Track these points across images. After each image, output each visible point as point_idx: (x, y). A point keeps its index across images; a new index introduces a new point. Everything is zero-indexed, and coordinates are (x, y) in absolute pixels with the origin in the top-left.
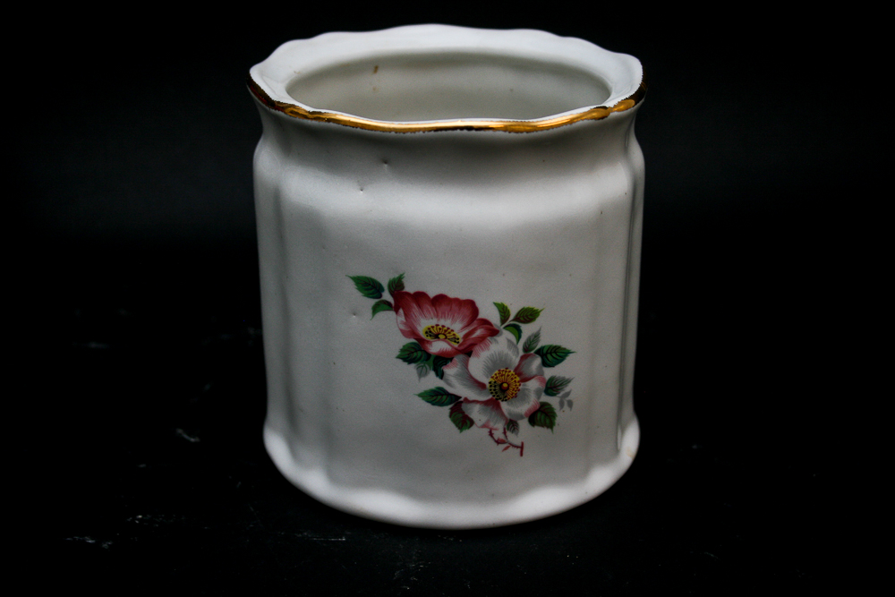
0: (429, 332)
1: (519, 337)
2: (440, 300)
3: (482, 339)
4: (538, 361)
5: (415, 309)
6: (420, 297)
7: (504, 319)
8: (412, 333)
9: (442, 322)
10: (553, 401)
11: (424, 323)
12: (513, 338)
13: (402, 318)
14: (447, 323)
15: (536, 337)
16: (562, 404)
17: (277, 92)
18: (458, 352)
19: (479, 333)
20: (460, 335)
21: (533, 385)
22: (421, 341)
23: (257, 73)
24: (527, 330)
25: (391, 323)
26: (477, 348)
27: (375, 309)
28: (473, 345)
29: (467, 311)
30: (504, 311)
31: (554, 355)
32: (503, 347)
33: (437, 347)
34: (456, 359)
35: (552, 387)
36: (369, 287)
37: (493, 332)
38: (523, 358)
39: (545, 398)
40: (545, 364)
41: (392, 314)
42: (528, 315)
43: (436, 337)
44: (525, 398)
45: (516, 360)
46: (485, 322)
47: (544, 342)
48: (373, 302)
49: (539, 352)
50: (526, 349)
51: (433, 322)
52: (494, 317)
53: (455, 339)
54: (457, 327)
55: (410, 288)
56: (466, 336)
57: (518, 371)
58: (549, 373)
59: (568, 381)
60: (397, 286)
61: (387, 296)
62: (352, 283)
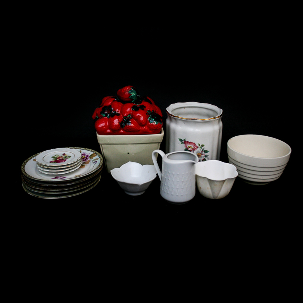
0: (189, 147)
1: (201, 149)
2: (190, 143)
3: (196, 148)
4: (204, 152)
5: (187, 143)
6: (188, 142)
7: (199, 146)
8: (186, 147)
9: (190, 146)
10: (206, 158)
11: (188, 146)
12: (200, 149)
13: (185, 145)
14: (191, 146)
15: (204, 149)
16: (207, 159)
17: (170, 112)
18: (192, 150)
19: (196, 147)
20: (193, 148)
21: (203, 156)
22: (187, 148)
23: (167, 109)
24: (203, 148)
25: (184, 145)
26: (195, 150)
27: (181, 143)
28: (195, 149)
29: (194, 144)
30: (199, 145)
31: (206, 152)
32: (199, 150)
33: (190, 149)
34: (192, 151)
35: (206, 156)
36: (181, 140)
37: (198, 148)
38: (202, 152)
39: (205, 158)
40: (205, 153)
41: (184, 144)
42: (203, 146)
43: (190, 148)
44: (202, 157)
45: (201, 152)
46: (196, 146)
47: (205, 150)
48: (181, 142)
49: (204, 151)
50: (202, 150)
51: (189, 146)
52: (198, 146)
53: (192, 148)
54: (193, 146)
55: (186, 141)
56: (194, 148)
57: (201, 153)
58: (205, 154)
59: (208, 156)
60: (185, 140)
61: (183, 142)
62: (178, 140)
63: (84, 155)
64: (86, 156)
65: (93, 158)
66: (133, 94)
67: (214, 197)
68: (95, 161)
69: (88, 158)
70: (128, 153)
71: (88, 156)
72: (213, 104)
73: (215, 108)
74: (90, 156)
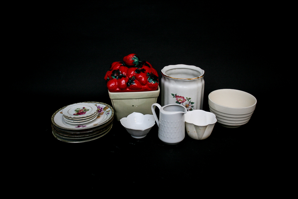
2: (180, 97)
6: (178, 96)
8: (177, 100)
10: (192, 108)
11: (179, 99)
14: (181, 99)
15: (191, 101)
17: (164, 73)
21: (190, 106)
23: (162, 71)
24: (190, 100)
25: (175, 98)
27: (173, 97)
28: (184, 101)
29: (183, 98)
31: (192, 103)
32: (187, 102)
33: (180, 102)
34: (182, 103)
35: (192, 107)
36: (173, 95)
37: (186, 100)
39: (191, 108)
40: (191, 104)
42: (190, 99)
44: (189, 107)
46: (185, 99)
50: (189, 102)
52: (186, 99)
53: (182, 101)
54: (182, 99)
57: (188, 105)
58: (192, 105)
59: (194, 106)
61: (175, 96)
62: (171, 95)
63: (99, 108)
64: (100, 109)
65: (106, 110)
66: (136, 60)
67: (199, 139)
68: (108, 112)
69: (102, 110)
70: (133, 106)
71: (102, 108)
72: (197, 66)
73: (198, 69)
74: (104, 108)
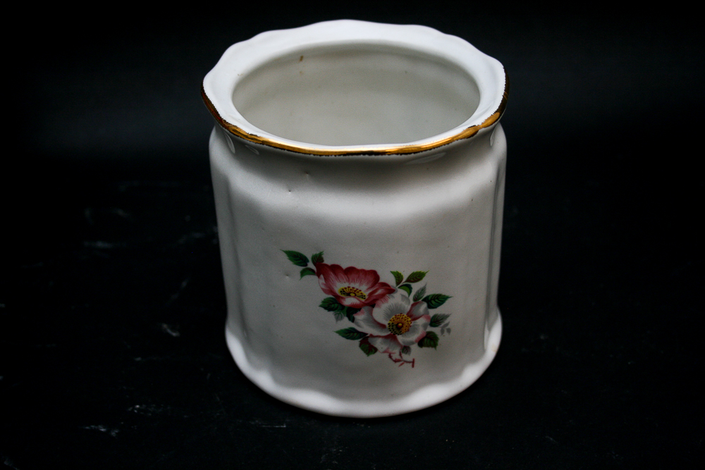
0: (343, 291)
1: (410, 293)
2: (350, 271)
3: (382, 296)
4: (425, 305)
5: (332, 276)
6: (336, 268)
7: (399, 282)
8: (331, 291)
9: (352, 285)
10: (437, 330)
11: (339, 286)
12: (405, 293)
13: (322, 281)
14: (356, 286)
15: (423, 290)
16: (443, 332)
18: (365, 304)
19: (380, 292)
20: (366, 294)
21: (421, 321)
22: (337, 297)
24: (416, 287)
26: (379, 302)
27: (303, 273)
28: (376, 300)
29: (371, 278)
30: (398, 277)
31: (437, 301)
32: (399, 300)
33: (349, 301)
34: (363, 309)
35: (435, 321)
36: (298, 258)
37: (391, 291)
38: (413, 305)
39: (430, 329)
40: (430, 307)
41: (315, 277)
42: (417, 277)
43: (348, 295)
44: (415, 330)
45: (408, 307)
46: (384, 285)
47: (429, 293)
48: (301, 268)
49: (426, 300)
50: (416, 299)
51: (346, 285)
52: (391, 281)
53: (363, 296)
54: (364, 288)
55: (328, 261)
56: (370, 294)
57: (409, 314)
58: (432, 312)
59: (447, 316)
60: (318, 259)
61: (311, 265)
62: (285, 255)
